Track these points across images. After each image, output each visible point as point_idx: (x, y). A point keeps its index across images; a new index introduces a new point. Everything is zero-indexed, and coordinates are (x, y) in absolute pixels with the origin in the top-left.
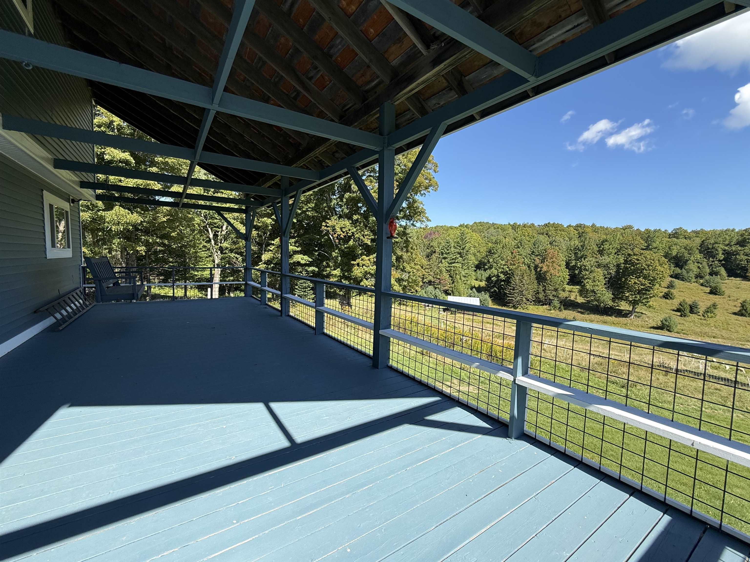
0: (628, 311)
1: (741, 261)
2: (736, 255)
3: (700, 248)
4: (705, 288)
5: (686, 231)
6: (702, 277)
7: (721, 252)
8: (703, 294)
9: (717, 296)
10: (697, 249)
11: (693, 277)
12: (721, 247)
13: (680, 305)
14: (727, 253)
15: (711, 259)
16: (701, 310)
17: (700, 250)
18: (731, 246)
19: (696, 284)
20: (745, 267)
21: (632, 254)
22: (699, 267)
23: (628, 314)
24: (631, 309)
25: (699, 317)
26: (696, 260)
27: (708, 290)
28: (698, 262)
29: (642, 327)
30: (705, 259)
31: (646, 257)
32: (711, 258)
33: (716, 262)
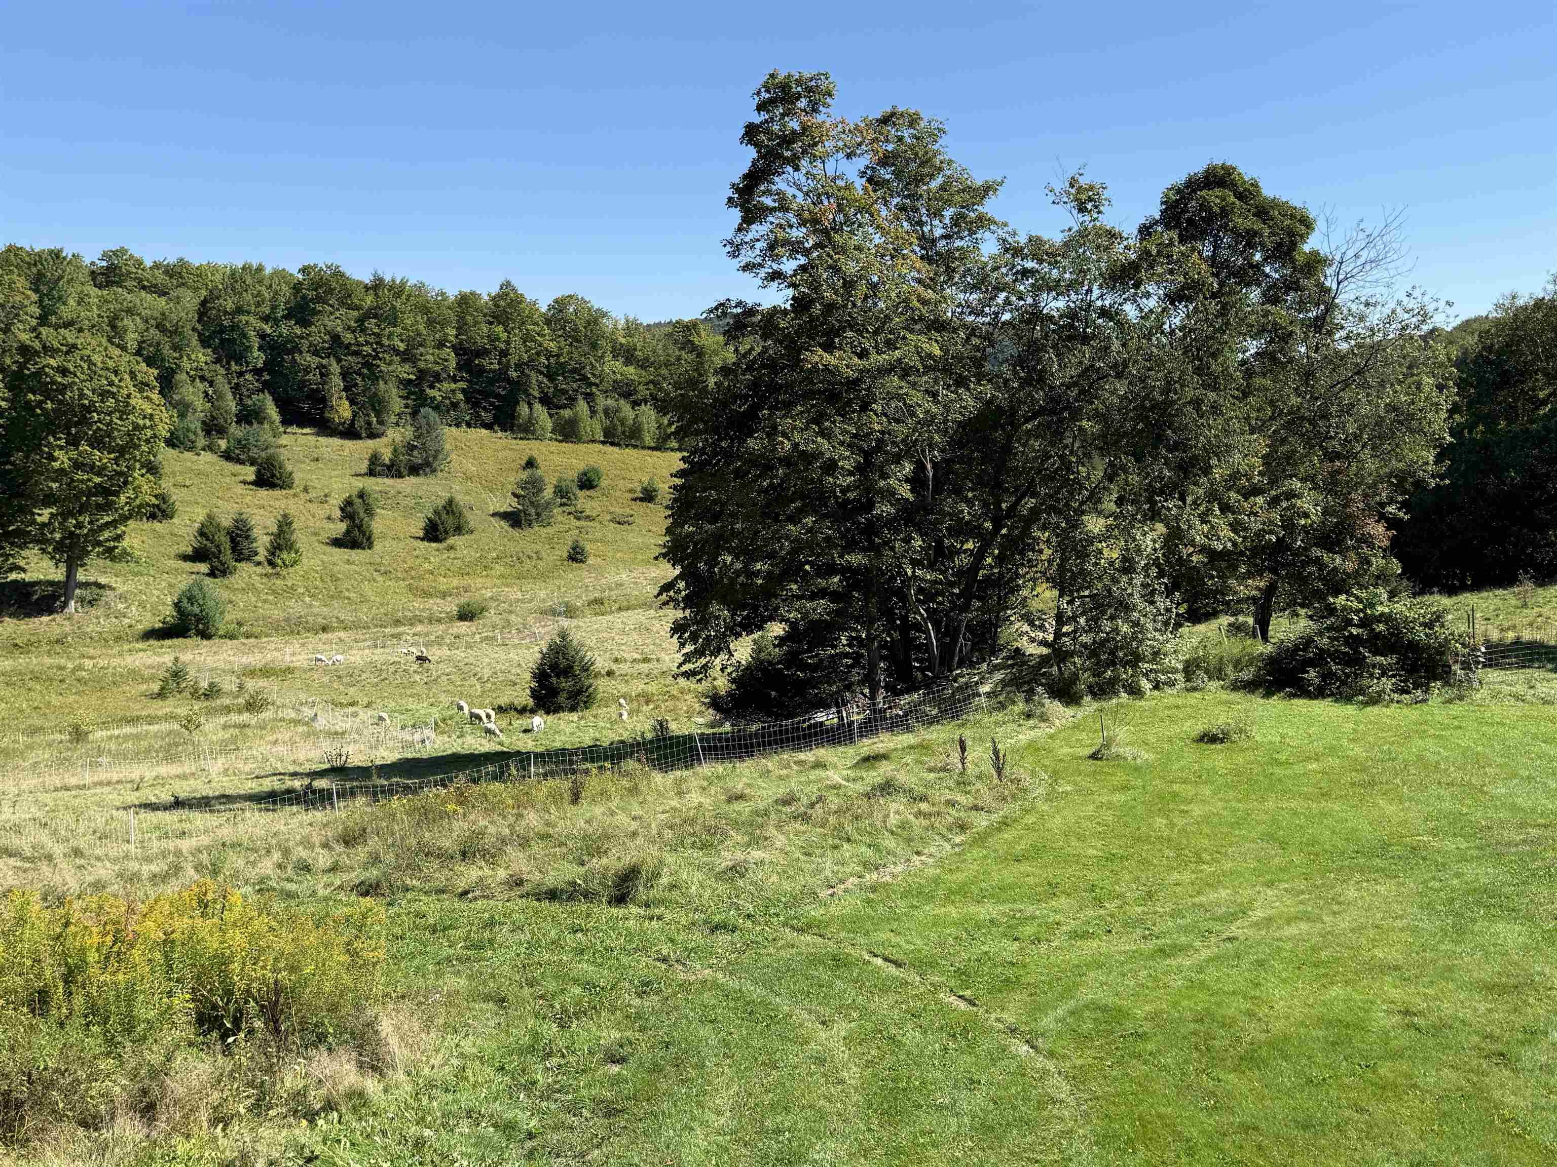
0: (51, 583)
1: (307, 371)
2: (291, 352)
3: (200, 327)
4: (238, 468)
5: (139, 263)
6: (222, 431)
7: (255, 342)
8: (240, 489)
9: (277, 493)
10: (194, 329)
11: (199, 431)
12: (253, 324)
13: (202, 533)
14: (272, 348)
15: (234, 367)
16: (262, 542)
17: (200, 335)
18: (276, 322)
19: (207, 456)
20: (318, 390)
21: (37, 345)
22: (206, 394)
23: (54, 597)
24: (58, 574)
25: (259, 570)
26: (196, 369)
27: (249, 473)
28: (203, 378)
29: (118, 639)
30: (218, 366)
31: (88, 360)
32: (233, 363)
33: (248, 376)
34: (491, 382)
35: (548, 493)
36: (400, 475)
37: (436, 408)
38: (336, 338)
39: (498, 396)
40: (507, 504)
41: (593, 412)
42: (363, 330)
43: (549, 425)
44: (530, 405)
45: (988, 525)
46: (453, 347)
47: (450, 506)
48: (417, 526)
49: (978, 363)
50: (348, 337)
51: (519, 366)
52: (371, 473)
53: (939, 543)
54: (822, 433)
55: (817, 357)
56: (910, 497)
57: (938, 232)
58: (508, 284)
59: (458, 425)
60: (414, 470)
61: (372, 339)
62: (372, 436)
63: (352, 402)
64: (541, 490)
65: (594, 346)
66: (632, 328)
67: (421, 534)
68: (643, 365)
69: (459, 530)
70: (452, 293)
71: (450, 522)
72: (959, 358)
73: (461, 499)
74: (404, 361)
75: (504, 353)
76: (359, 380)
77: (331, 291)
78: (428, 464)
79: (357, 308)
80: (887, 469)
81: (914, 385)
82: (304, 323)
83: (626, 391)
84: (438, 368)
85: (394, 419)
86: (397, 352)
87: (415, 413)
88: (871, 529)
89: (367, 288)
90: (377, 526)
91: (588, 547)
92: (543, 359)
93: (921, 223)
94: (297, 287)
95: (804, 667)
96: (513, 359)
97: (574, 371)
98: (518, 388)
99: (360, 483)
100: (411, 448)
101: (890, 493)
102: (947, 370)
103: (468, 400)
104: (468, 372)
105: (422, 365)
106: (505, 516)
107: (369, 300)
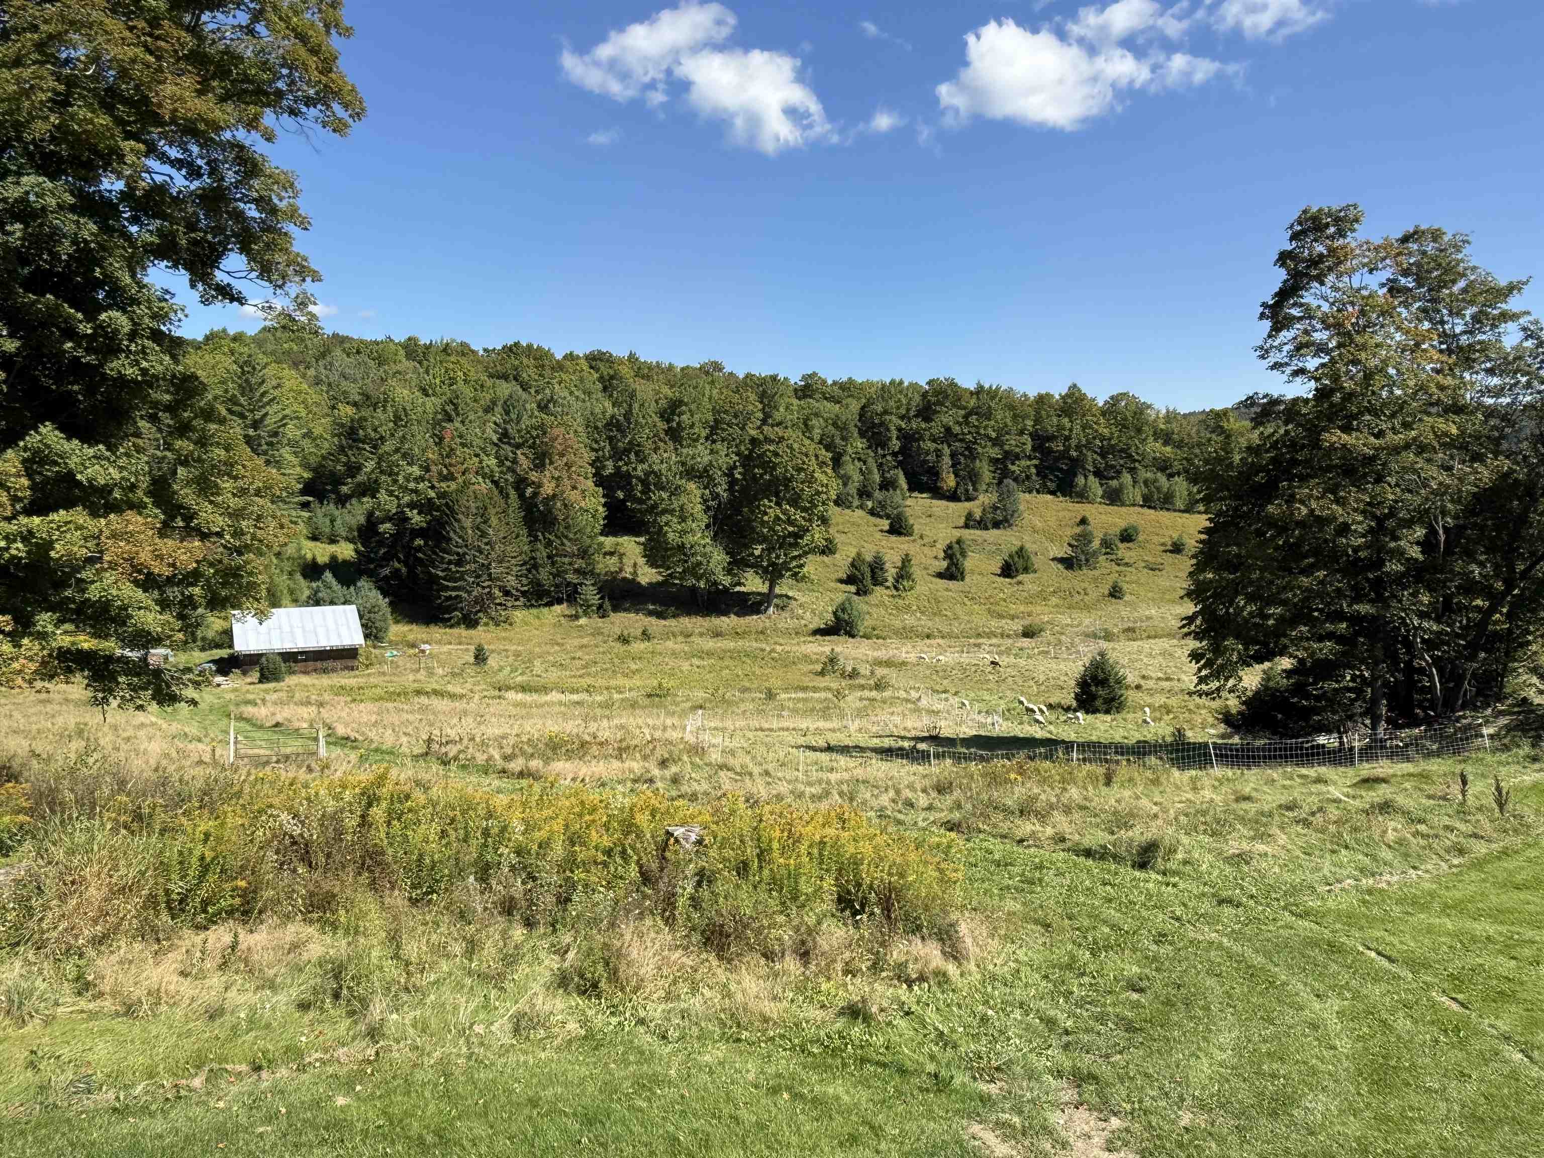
0: (759, 594)
1: (927, 453)
2: (918, 440)
3: (860, 424)
4: (878, 521)
5: (824, 382)
6: (869, 496)
7: (894, 434)
8: (879, 535)
9: (903, 538)
10: (856, 426)
11: (855, 495)
12: (894, 422)
13: (853, 565)
14: (905, 437)
15: (880, 451)
16: (891, 573)
17: (860, 430)
18: (909, 419)
19: (860, 513)
20: (934, 467)
21: (761, 437)
22: (861, 470)
23: (760, 603)
24: (764, 588)
25: (888, 592)
26: (856, 453)
27: (885, 524)
28: (859, 459)
29: (797, 633)
30: (870, 451)
31: (790, 447)
32: (879, 449)
34: (1057, 459)
35: (1096, 544)
36: (986, 528)
37: (1016, 480)
38: (948, 430)
39: (1061, 470)
40: (1063, 551)
41: (1135, 482)
42: (967, 423)
43: (1100, 492)
44: (1086, 477)
45: (1499, 585)
46: (1031, 434)
47: (1021, 552)
48: (996, 565)
49: (1497, 442)
50: (957, 429)
51: (1078, 447)
52: (967, 526)
53: (1448, 599)
54: (1337, 501)
55: (1335, 437)
56: (1421, 557)
57: (1458, 330)
58: (1075, 386)
59: (1030, 492)
60: (997, 525)
61: (973, 430)
62: (969, 499)
63: (956, 475)
64: (1090, 542)
65: (1139, 431)
66: (1171, 416)
67: (999, 571)
68: (1179, 445)
69: (1026, 570)
70: (1032, 394)
71: (1020, 563)
72: (1477, 437)
73: (1030, 547)
74: (994, 445)
75: (1067, 438)
76: (962, 460)
77: (947, 397)
78: (1006, 521)
79: (965, 408)
80: (1398, 533)
81: (1429, 461)
82: (927, 419)
83: (1163, 466)
84: (1018, 450)
85: (984, 487)
86: (990, 439)
87: (1000, 483)
88: (1378, 585)
89: (972, 393)
90: (968, 564)
91: (1125, 587)
92: (1098, 442)
93: (1442, 322)
94: (924, 395)
95: (1308, 696)
96: (1073, 442)
97: (1122, 450)
98: (1076, 465)
99: (957, 533)
100: (995, 508)
101: (1399, 553)
102: (1463, 447)
103: (1038, 474)
104: (1042, 453)
105: (1007, 448)
106: (1061, 560)
107: (973, 402)
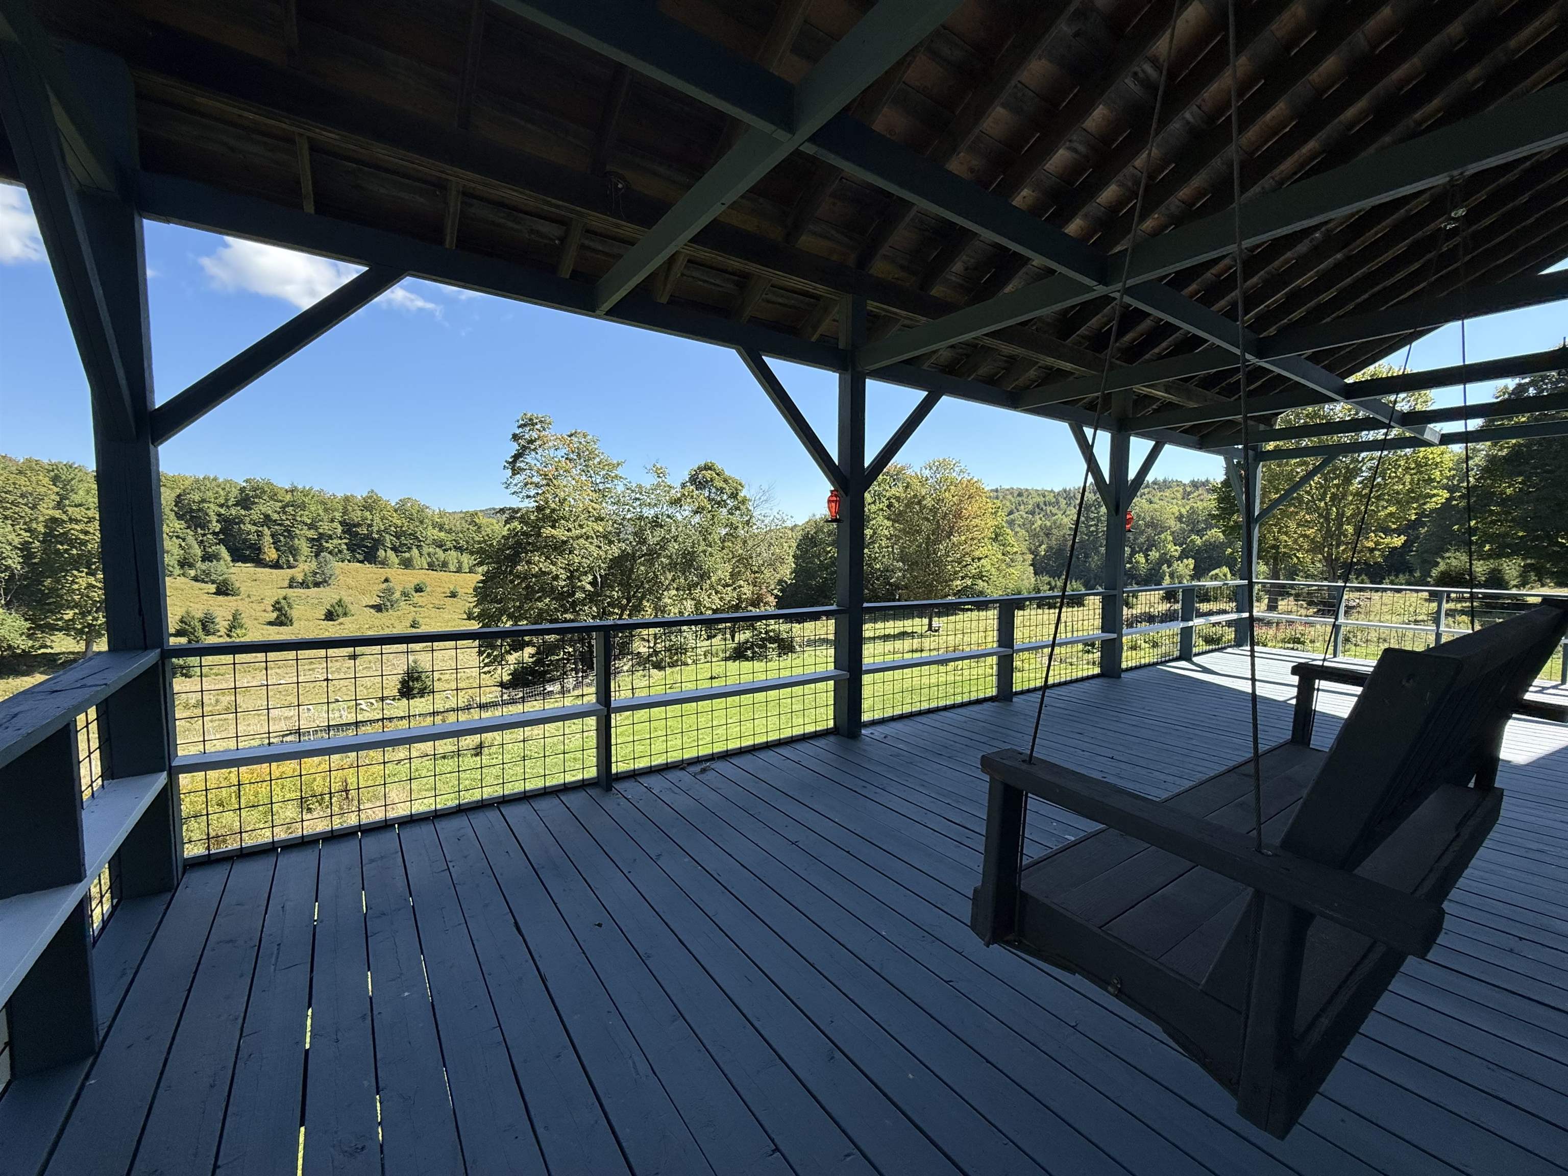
1: (248, 533)
2: (238, 523)
3: (176, 509)
4: (203, 585)
6: (191, 566)
7: (214, 518)
8: (206, 597)
9: (230, 598)
10: (172, 510)
11: (176, 566)
12: (212, 509)
14: (225, 521)
15: (200, 531)
16: (222, 626)
17: (176, 513)
18: (228, 507)
20: (255, 544)
22: (181, 546)
25: (221, 640)
26: (173, 532)
27: (212, 588)
28: (178, 537)
30: (188, 531)
32: (199, 529)
34: (363, 539)
35: (397, 595)
36: (309, 588)
37: (330, 553)
38: (267, 517)
39: (366, 547)
40: (376, 601)
41: (421, 554)
42: (285, 513)
43: (397, 561)
44: (385, 551)
45: (624, 602)
46: (340, 523)
47: (340, 603)
48: (321, 613)
49: (618, 534)
50: (275, 516)
51: (378, 532)
52: (290, 587)
53: (604, 609)
54: (552, 563)
55: (547, 531)
56: (592, 590)
57: (598, 481)
58: (372, 491)
59: (342, 561)
60: (317, 585)
61: (290, 517)
62: (290, 567)
63: (277, 550)
64: (393, 593)
65: (422, 522)
66: (442, 515)
67: (323, 617)
68: (449, 532)
69: (345, 614)
70: (340, 495)
71: (340, 610)
72: (610, 533)
73: (346, 599)
74: (310, 529)
75: (370, 526)
76: (282, 538)
77: (264, 492)
78: (326, 582)
79: (281, 501)
80: (581, 578)
81: (591, 543)
82: (247, 508)
83: (440, 545)
84: (330, 532)
85: (304, 558)
86: (306, 524)
87: (317, 555)
88: (574, 604)
89: (287, 491)
90: (294, 613)
91: (421, 620)
92: (393, 528)
93: (591, 477)
94: (242, 490)
95: (543, 665)
96: (375, 529)
97: (411, 534)
98: (378, 543)
99: (283, 592)
100: (315, 573)
101: (582, 589)
102: (605, 537)
103: (348, 550)
104: (350, 535)
105: (321, 531)
106: (372, 607)
107: (288, 497)
